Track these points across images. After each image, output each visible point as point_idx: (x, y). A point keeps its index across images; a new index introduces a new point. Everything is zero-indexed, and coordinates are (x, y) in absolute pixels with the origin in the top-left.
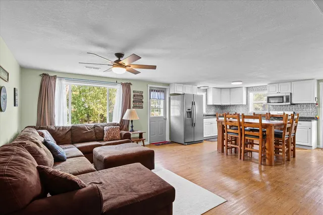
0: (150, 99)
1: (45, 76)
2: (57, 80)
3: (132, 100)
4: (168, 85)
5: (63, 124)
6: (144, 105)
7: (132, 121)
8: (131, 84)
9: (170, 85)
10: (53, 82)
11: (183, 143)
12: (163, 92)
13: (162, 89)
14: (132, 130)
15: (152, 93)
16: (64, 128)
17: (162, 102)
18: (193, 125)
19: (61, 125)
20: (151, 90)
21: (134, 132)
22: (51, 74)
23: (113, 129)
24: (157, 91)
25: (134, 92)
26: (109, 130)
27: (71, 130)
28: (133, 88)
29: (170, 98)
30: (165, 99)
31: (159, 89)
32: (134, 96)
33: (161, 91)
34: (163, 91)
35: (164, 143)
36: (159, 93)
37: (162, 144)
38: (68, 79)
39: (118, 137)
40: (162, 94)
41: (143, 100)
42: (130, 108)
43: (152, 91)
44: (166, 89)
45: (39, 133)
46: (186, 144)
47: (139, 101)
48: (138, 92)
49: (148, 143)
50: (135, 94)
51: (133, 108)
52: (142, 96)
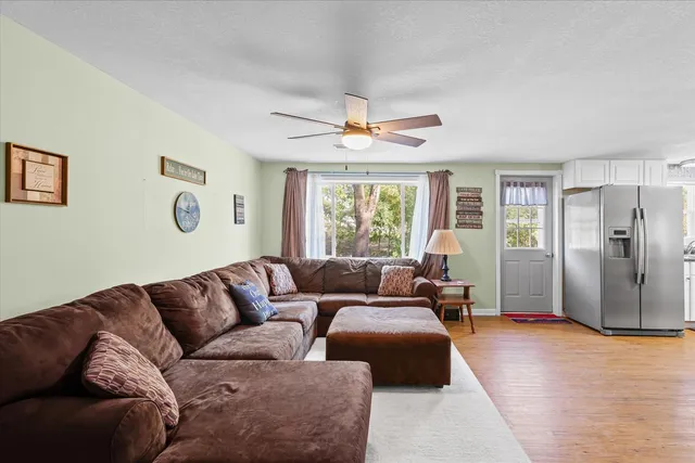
0: (502, 203)
1: (292, 173)
2: (309, 176)
3: (453, 208)
4: (560, 166)
5: (318, 255)
6: (485, 220)
7: (445, 257)
8: (451, 174)
9: (565, 166)
10: (301, 181)
11: (599, 327)
12: (543, 185)
13: (540, 178)
14: (447, 277)
15: (508, 190)
16: (314, 263)
17: (541, 211)
18: (638, 279)
19: (315, 258)
20: (506, 183)
21: (451, 284)
22: (299, 168)
23: (398, 272)
24: (522, 185)
25: (458, 190)
26: (388, 273)
27: (324, 266)
28: (455, 183)
29: (563, 200)
30: (549, 204)
31: (529, 180)
32: (459, 199)
33: (536, 184)
34: (544, 183)
35: (544, 319)
36: (528, 190)
37: (536, 322)
38: (325, 174)
39: (405, 290)
40: (540, 193)
41: (482, 209)
42: (446, 227)
43: (509, 185)
44: (551, 177)
45: (266, 268)
46: (610, 332)
47: (472, 210)
48: (468, 190)
49: (496, 312)
50: (460, 194)
51: (456, 227)
52: (480, 199)
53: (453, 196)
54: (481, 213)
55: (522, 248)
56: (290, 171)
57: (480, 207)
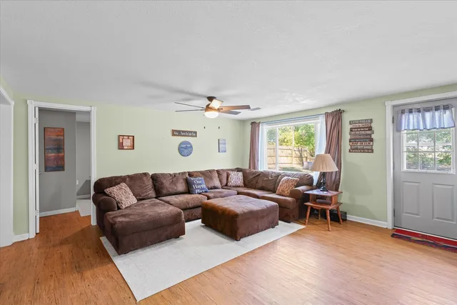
0: (398, 131)
1: (254, 124)
2: (261, 125)
3: (347, 137)
6: (376, 145)
7: (323, 174)
8: (343, 111)
10: (257, 128)
12: (446, 108)
15: (403, 117)
22: (257, 122)
24: (419, 111)
25: (351, 123)
26: (283, 181)
32: (352, 130)
33: (436, 108)
34: (447, 106)
41: (373, 136)
47: (364, 138)
48: (359, 122)
49: (388, 224)
50: (352, 126)
51: (350, 151)
52: (370, 128)
53: (346, 128)
54: (372, 140)
55: (424, 171)
56: (252, 123)
57: (370, 135)
